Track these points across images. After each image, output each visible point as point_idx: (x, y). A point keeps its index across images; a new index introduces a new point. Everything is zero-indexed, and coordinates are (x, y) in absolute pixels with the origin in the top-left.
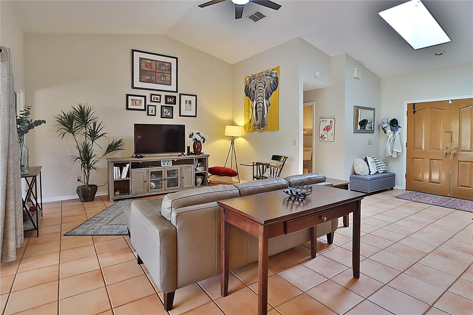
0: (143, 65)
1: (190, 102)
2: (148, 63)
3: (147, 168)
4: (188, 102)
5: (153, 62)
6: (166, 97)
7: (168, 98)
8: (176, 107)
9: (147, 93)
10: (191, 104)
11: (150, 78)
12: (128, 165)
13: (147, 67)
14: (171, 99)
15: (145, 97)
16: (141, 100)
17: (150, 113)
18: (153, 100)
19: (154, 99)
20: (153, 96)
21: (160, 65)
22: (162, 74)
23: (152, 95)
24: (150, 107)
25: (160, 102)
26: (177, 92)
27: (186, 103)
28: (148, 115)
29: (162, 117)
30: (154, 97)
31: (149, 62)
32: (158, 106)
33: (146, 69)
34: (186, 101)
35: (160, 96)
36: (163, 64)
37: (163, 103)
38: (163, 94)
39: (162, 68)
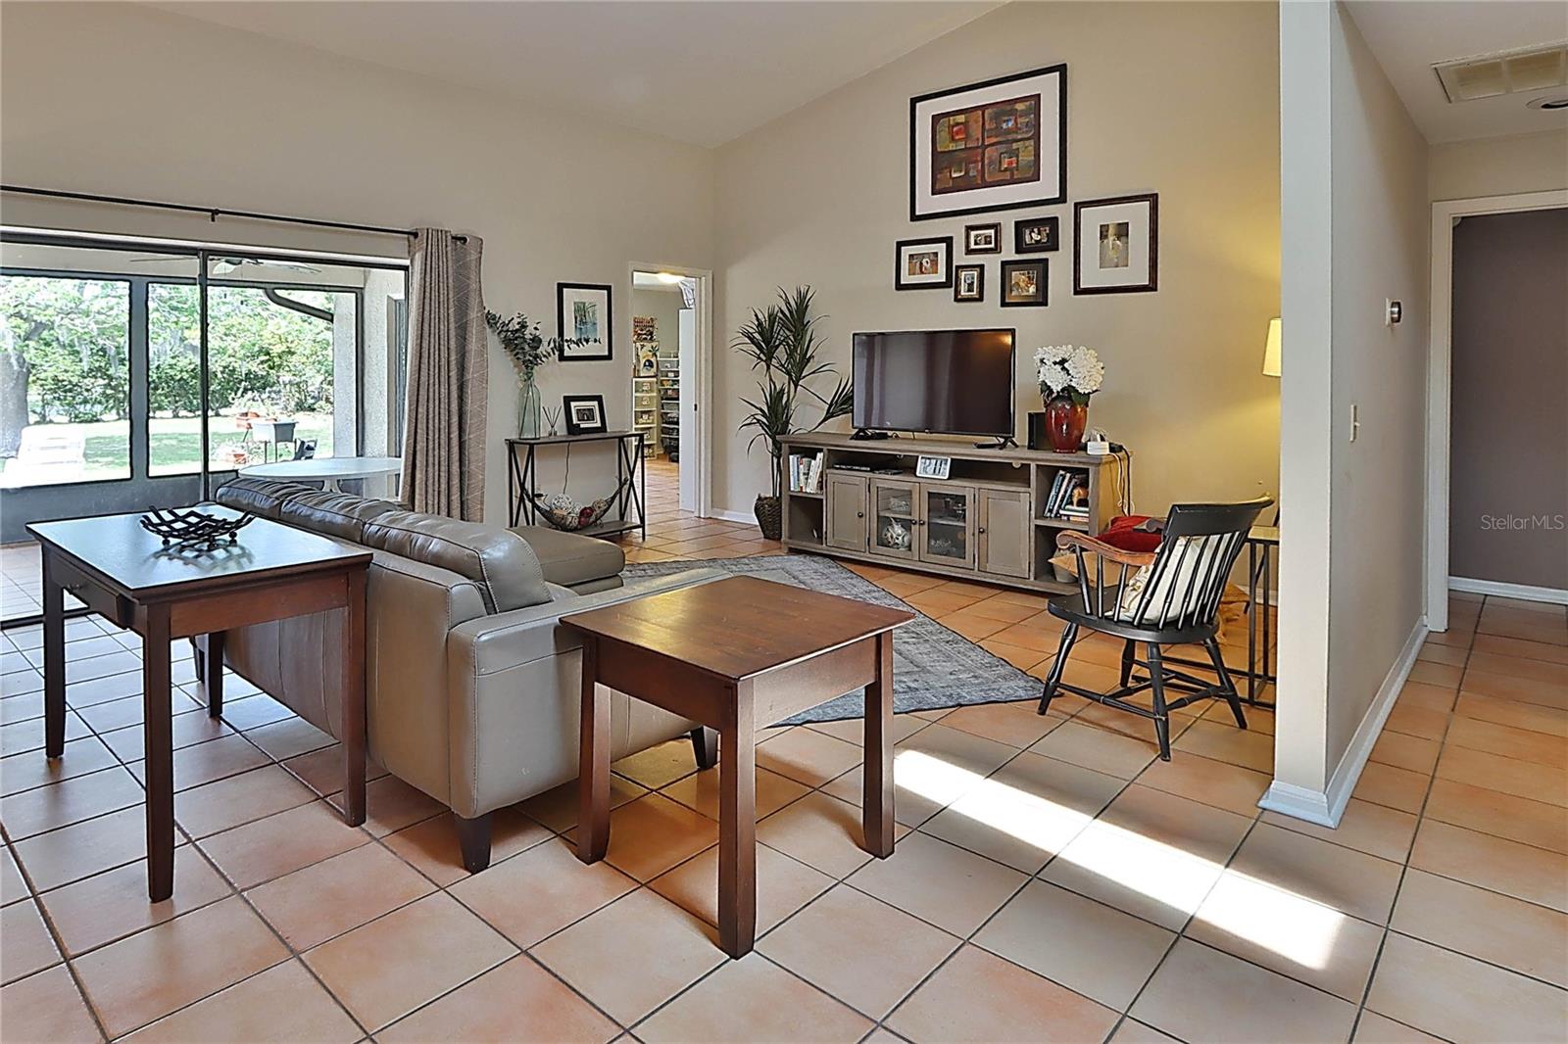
0: (943, 135)
1: (1123, 231)
2: (958, 124)
3: (870, 475)
4: (1111, 231)
5: (973, 115)
6: (1020, 226)
7: (1027, 232)
8: (1059, 264)
9: (955, 228)
10: (1127, 235)
11: (962, 174)
12: (820, 455)
13: (953, 139)
14: (1039, 233)
15: (949, 241)
16: (936, 254)
17: (964, 293)
18: (973, 246)
19: (976, 244)
20: (973, 234)
21: (997, 117)
22: (1002, 148)
23: (969, 229)
24: (963, 275)
25: (997, 250)
26: (1062, 199)
27: (1103, 236)
28: (957, 300)
29: (1004, 304)
30: (977, 236)
31: (961, 118)
32: (992, 264)
33: (952, 147)
34: (1101, 227)
35: (996, 227)
36: (1009, 108)
37: (1009, 252)
38: (1008, 220)
39: (1004, 126)
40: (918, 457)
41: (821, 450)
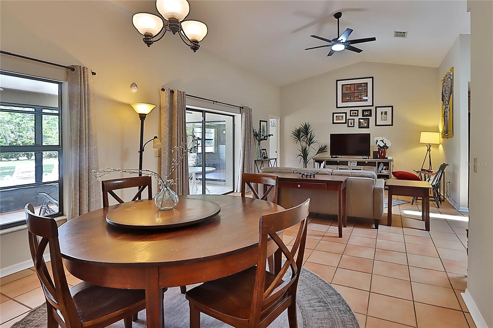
0: (344, 89)
1: (386, 113)
2: (348, 87)
3: (337, 166)
4: (383, 113)
5: (352, 85)
6: (363, 111)
7: (365, 112)
8: (372, 119)
9: (347, 110)
10: (387, 114)
11: (349, 98)
12: (324, 162)
13: (347, 90)
14: (367, 113)
15: (346, 113)
16: (343, 116)
17: (350, 125)
18: (352, 115)
19: (353, 114)
20: (352, 112)
21: (357, 87)
22: (359, 93)
23: (351, 111)
24: (349, 121)
25: (358, 116)
26: (373, 106)
27: (382, 114)
28: (348, 126)
29: (359, 128)
30: (353, 112)
31: (349, 86)
32: (356, 119)
33: (347, 92)
34: (381, 112)
35: (358, 111)
36: (360, 85)
37: (360, 116)
38: (360, 110)
39: (359, 89)
40: (348, 161)
41: (324, 161)
